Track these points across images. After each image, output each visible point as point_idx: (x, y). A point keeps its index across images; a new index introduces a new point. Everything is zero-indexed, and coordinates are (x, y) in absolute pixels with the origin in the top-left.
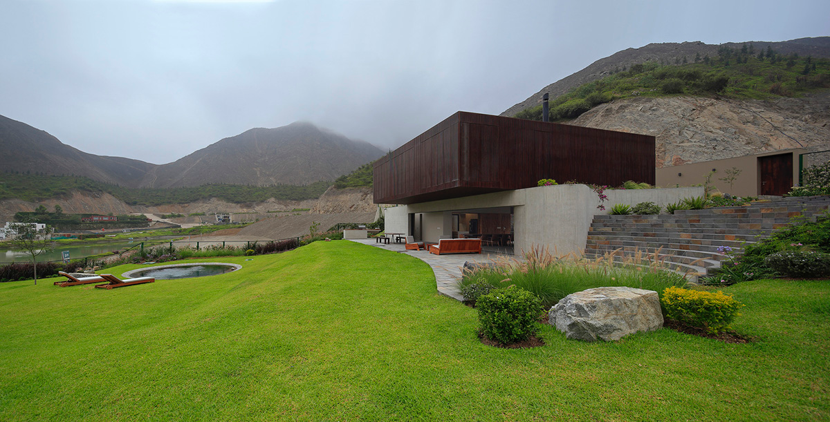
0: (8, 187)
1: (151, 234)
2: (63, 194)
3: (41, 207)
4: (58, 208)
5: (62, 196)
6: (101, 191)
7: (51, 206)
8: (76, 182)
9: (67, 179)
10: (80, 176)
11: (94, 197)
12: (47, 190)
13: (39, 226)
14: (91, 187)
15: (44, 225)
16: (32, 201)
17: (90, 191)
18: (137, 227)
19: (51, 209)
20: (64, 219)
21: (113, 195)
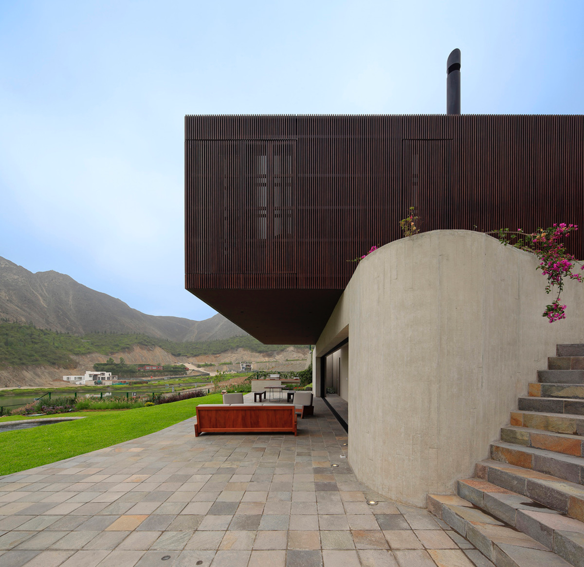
0: (92, 344)
1: (184, 381)
2: (127, 349)
3: (110, 359)
4: (122, 359)
5: (127, 350)
6: (154, 345)
7: (117, 359)
8: (137, 339)
9: (130, 336)
10: (140, 334)
11: (149, 350)
12: (117, 346)
13: (107, 375)
14: (147, 342)
15: (111, 373)
16: (107, 354)
17: (146, 345)
18: (177, 375)
19: (117, 361)
20: (126, 368)
21: (163, 349)
